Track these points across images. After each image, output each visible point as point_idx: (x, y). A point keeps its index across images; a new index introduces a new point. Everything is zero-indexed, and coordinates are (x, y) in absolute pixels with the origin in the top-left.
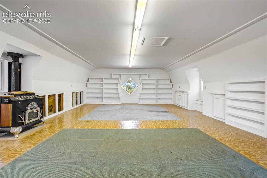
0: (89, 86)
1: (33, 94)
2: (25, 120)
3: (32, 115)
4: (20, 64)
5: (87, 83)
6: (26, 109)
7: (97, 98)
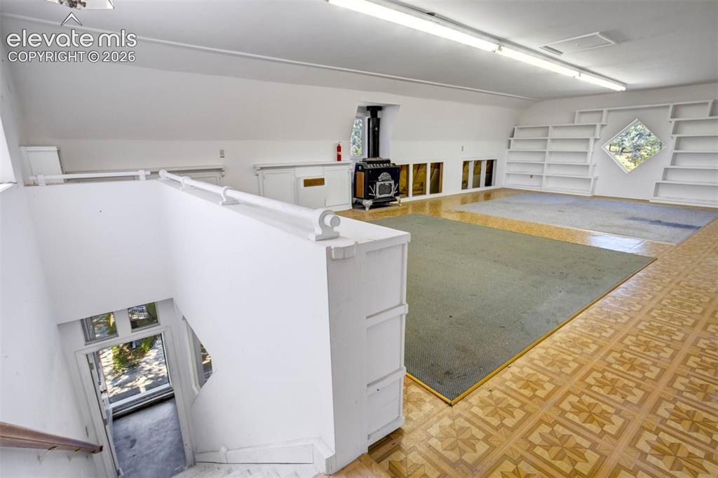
0: (514, 146)
1: (388, 161)
2: (375, 192)
3: (384, 189)
4: (379, 119)
5: (510, 141)
6: (378, 180)
7: (531, 176)
